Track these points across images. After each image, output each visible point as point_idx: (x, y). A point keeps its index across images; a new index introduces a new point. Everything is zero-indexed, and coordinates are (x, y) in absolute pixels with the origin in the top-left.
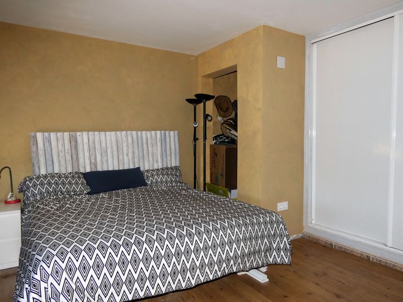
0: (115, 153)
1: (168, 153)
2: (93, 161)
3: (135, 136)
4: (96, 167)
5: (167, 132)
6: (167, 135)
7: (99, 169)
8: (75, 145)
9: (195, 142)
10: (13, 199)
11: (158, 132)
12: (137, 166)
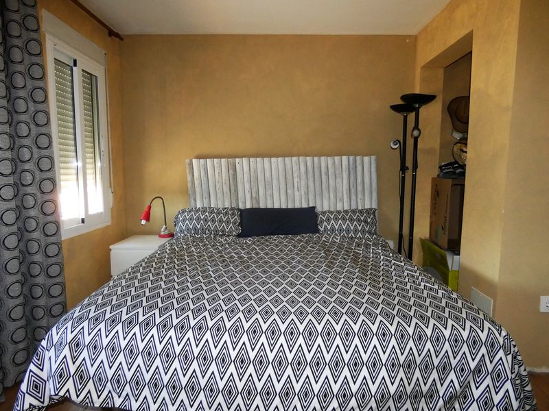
0: (283, 186)
1: (360, 188)
2: (254, 195)
3: (309, 163)
4: (258, 202)
5: (358, 158)
6: (358, 162)
7: (262, 206)
8: (234, 175)
9: (404, 173)
10: (167, 232)
11: (345, 158)
12: (311, 205)
